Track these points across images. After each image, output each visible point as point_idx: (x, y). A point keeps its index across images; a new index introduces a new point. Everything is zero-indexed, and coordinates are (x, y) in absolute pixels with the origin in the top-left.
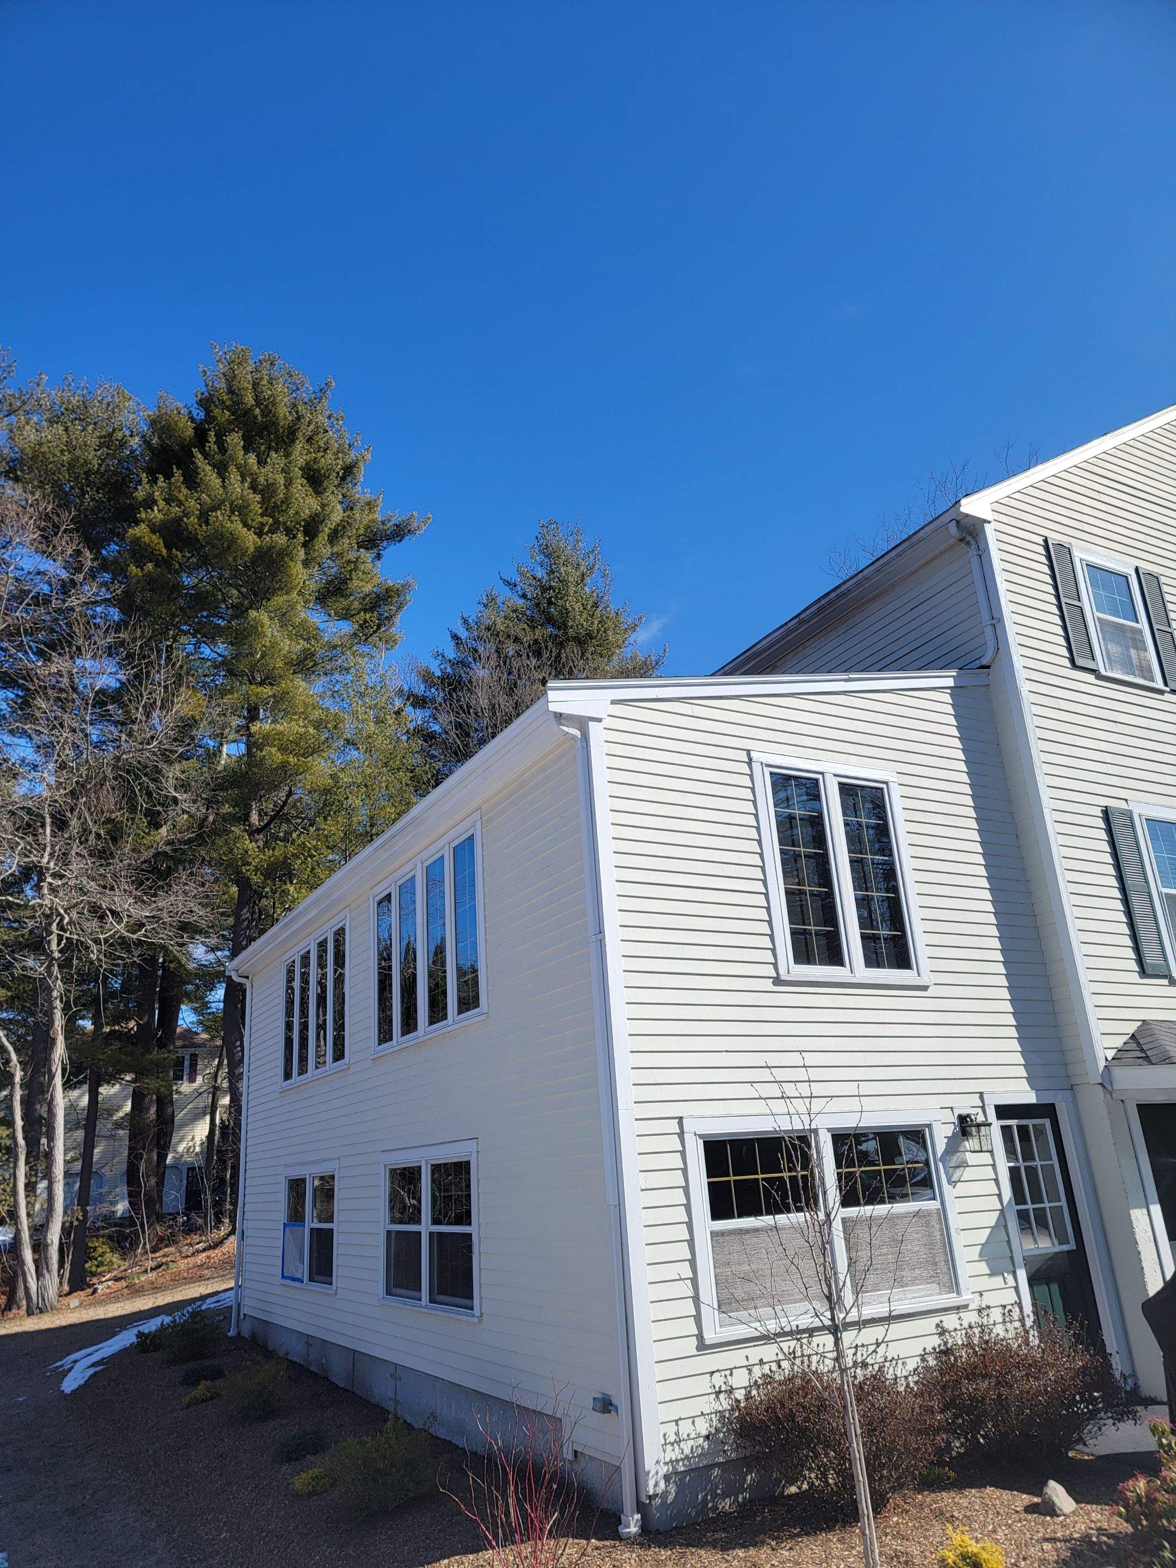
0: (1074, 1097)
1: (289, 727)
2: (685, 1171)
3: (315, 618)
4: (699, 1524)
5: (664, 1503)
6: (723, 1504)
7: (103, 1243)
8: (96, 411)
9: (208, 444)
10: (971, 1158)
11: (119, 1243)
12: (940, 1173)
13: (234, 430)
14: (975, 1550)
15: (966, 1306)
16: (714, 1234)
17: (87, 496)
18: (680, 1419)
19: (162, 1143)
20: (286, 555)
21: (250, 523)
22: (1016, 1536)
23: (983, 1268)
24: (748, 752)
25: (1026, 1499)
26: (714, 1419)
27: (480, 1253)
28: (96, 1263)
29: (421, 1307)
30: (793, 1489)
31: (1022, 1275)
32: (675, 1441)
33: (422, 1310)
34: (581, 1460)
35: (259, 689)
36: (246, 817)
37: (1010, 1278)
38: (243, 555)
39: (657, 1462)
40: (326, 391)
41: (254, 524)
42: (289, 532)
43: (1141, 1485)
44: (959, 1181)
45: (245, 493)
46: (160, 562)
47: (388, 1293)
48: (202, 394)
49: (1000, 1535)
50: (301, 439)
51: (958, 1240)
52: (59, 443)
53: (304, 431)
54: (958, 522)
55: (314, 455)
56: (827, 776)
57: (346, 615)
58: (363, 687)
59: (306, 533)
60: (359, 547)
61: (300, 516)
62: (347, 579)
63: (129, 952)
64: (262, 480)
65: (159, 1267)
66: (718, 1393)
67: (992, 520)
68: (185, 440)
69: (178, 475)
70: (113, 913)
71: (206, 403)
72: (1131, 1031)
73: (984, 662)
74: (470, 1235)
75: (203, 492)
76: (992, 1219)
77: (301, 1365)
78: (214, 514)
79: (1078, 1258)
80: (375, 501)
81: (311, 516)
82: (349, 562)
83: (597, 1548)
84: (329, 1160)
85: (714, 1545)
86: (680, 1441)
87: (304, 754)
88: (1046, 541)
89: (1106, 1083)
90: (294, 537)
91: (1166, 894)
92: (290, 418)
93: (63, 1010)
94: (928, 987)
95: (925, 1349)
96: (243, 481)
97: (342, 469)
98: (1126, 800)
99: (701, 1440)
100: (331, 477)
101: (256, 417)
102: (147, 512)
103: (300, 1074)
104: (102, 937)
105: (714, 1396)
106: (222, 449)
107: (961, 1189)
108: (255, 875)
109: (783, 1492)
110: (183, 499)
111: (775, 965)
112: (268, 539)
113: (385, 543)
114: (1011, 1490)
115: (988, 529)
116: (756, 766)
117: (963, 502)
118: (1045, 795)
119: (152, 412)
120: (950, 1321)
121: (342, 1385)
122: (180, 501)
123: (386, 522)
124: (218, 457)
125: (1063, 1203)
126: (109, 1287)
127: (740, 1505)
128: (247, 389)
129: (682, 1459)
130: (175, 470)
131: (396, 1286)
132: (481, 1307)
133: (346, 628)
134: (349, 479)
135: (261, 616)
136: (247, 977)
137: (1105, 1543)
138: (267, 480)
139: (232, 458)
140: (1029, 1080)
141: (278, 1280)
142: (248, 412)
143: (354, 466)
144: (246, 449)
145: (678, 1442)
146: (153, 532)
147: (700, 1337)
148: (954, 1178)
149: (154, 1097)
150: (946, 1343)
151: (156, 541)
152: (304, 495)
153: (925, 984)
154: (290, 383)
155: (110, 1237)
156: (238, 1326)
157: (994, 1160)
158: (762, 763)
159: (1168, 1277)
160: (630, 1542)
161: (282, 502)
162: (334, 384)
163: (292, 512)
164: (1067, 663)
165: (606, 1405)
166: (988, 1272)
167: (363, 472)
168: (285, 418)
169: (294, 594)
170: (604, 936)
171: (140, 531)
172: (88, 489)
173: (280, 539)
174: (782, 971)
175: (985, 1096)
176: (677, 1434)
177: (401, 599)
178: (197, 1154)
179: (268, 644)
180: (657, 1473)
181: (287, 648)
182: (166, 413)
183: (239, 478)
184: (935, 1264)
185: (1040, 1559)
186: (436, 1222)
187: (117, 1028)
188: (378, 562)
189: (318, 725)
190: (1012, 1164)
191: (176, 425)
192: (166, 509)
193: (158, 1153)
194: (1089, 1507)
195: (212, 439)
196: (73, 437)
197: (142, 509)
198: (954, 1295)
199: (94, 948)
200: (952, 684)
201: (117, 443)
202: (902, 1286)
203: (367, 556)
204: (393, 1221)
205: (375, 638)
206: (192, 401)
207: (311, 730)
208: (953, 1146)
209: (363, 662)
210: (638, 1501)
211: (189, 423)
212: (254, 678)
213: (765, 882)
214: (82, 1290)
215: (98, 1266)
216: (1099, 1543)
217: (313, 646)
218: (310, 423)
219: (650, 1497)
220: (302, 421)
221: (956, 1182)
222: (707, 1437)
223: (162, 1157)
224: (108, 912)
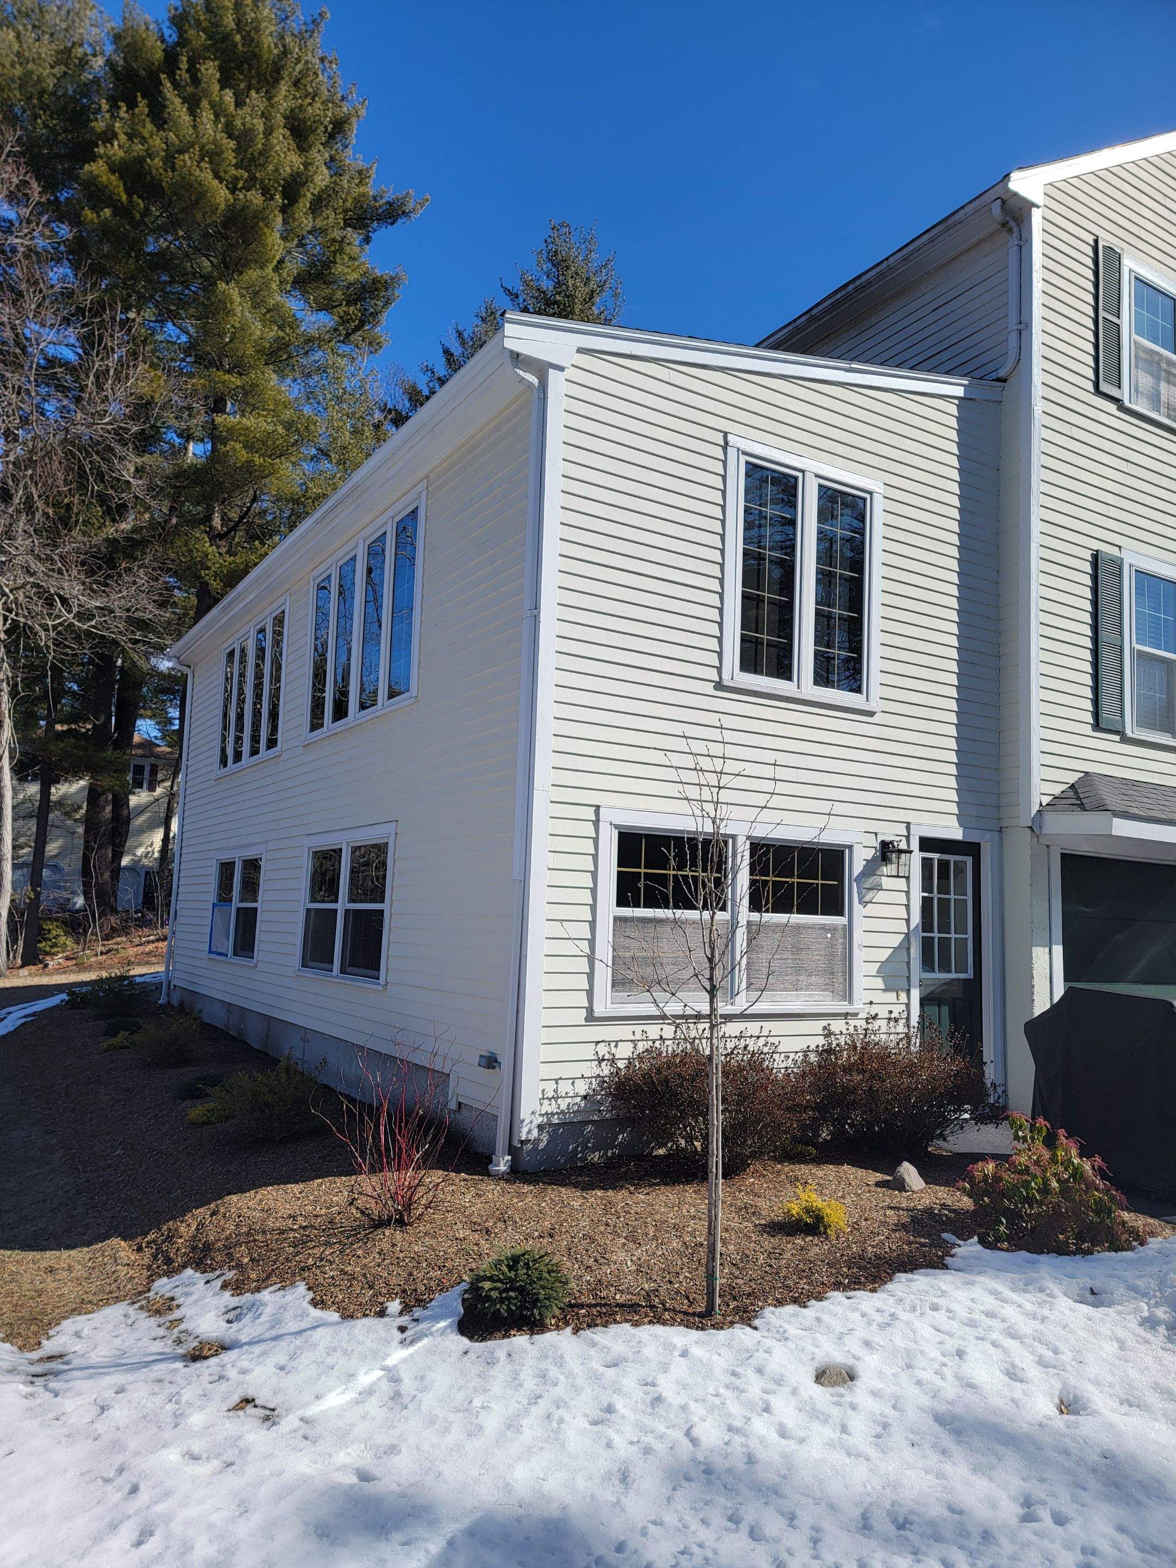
0: (1001, 839)
1: (257, 423)
2: (595, 857)
3: (293, 304)
4: (566, 1170)
5: (535, 1149)
6: (592, 1156)
7: (57, 926)
8: (53, 18)
9: (178, 72)
10: (886, 882)
11: (73, 929)
12: (852, 892)
13: (209, 58)
14: (820, 1206)
15: (856, 1014)
16: (617, 919)
17: (39, 121)
18: (561, 1079)
19: (117, 841)
20: (262, 219)
21: (222, 174)
22: (862, 1203)
23: (879, 983)
24: (726, 434)
25: (880, 1177)
26: (594, 1083)
27: (390, 928)
28: (50, 943)
29: (332, 976)
30: (661, 1152)
31: (916, 994)
32: (553, 1097)
33: (332, 979)
34: (464, 1110)
35: (227, 377)
36: (208, 518)
37: (903, 996)
38: (213, 212)
39: (533, 1113)
40: (319, 24)
41: (227, 177)
42: (265, 191)
43: (990, 1167)
44: (871, 902)
45: (218, 137)
46: (121, 211)
47: (304, 965)
48: (176, 9)
49: (848, 1200)
50: (287, 79)
51: (859, 955)
52: (9, 52)
53: (290, 70)
54: (1003, 202)
55: (300, 101)
56: (807, 474)
57: (326, 306)
58: (341, 391)
59: (285, 195)
60: (347, 224)
61: (280, 174)
62: (332, 262)
63: (80, 644)
64: (238, 122)
65: (109, 951)
66: (601, 1061)
67: (1041, 204)
68: (153, 64)
69: (143, 106)
70: (64, 601)
71: (179, 21)
72: (1072, 781)
73: (1001, 374)
74: (382, 911)
75: (170, 131)
76: (896, 940)
77: (222, 1030)
78: (181, 157)
79: (973, 988)
80: (367, 170)
81: (291, 175)
82: (334, 240)
83: (465, 1180)
84: (258, 843)
85: (576, 1185)
86: (558, 1097)
87: (271, 455)
88: (1096, 241)
89: (1034, 828)
90: (272, 198)
91: (1138, 651)
92: (276, 51)
93: (10, 694)
94: (874, 713)
95: (808, 1047)
96: (216, 121)
97: (330, 122)
98: (1120, 547)
99: (579, 1099)
100: (319, 131)
101: (235, 45)
102: (106, 147)
103: (235, 762)
104: (50, 623)
105: (596, 1063)
106: (196, 81)
107: (871, 909)
108: (215, 580)
109: (652, 1152)
110: (147, 135)
111: (719, 669)
112: (241, 196)
113: (375, 224)
114: (867, 1169)
115: (1036, 215)
116: (732, 452)
117: (1015, 176)
118: (1036, 527)
119: (115, 24)
120: (838, 1026)
121: (256, 1047)
122: (144, 138)
123: (378, 198)
124: (190, 89)
125: (970, 935)
126: (59, 964)
127: (608, 1159)
128: (228, 8)
129: (557, 1113)
130: (139, 99)
131: (311, 960)
132: (387, 976)
133: (325, 321)
134: (339, 137)
135: (231, 291)
136: (189, 667)
137: (946, 1216)
138: (243, 124)
139: (207, 93)
140: (960, 817)
141: (205, 955)
142: (227, 37)
143: (345, 122)
144: (225, 82)
145: (556, 1098)
146: (113, 171)
147: (590, 1010)
148: (867, 899)
149: (110, 797)
150: (830, 1044)
151: (114, 182)
152: (285, 149)
153: (871, 709)
154: (279, 9)
155: (64, 923)
156: (168, 995)
157: (908, 887)
158: (738, 449)
159: (1056, 1000)
160: (500, 1177)
161: (260, 153)
162: (328, 15)
163: (271, 167)
164: (1090, 386)
165: (491, 1062)
166: (883, 987)
167: (355, 132)
168: (270, 51)
169: (269, 270)
170: (539, 612)
171: (97, 168)
172: (41, 112)
173: (255, 198)
174: (725, 676)
175: (912, 826)
176: (556, 1091)
177: (389, 293)
178: (155, 859)
179: (238, 325)
180: (531, 1122)
181: (258, 333)
182: (132, 27)
183: (212, 117)
184: (833, 973)
185: (881, 1221)
186: (352, 900)
187: (73, 727)
188: (367, 247)
189: (289, 426)
190: (926, 894)
191: (144, 44)
192: (127, 145)
193: (113, 850)
194: (937, 1188)
195: (184, 66)
196: (25, 47)
197: (100, 142)
198: (846, 1003)
199: (43, 634)
200: (962, 395)
201: (77, 61)
202: (797, 990)
203: (354, 237)
204: (313, 900)
205: (357, 337)
206: (164, 16)
207: (280, 429)
208: (871, 868)
209: (342, 362)
210: (510, 1145)
211: (159, 43)
212: (222, 365)
213: (722, 581)
214: (34, 964)
215: (52, 947)
216: (940, 1215)
217: (288, 335)
218: (298, 60)
219: (522, 1142)
220: (289, 56)
221: (867, 903)
222: (585, 1097)
223: (118, 856)
224: (56, 597)
